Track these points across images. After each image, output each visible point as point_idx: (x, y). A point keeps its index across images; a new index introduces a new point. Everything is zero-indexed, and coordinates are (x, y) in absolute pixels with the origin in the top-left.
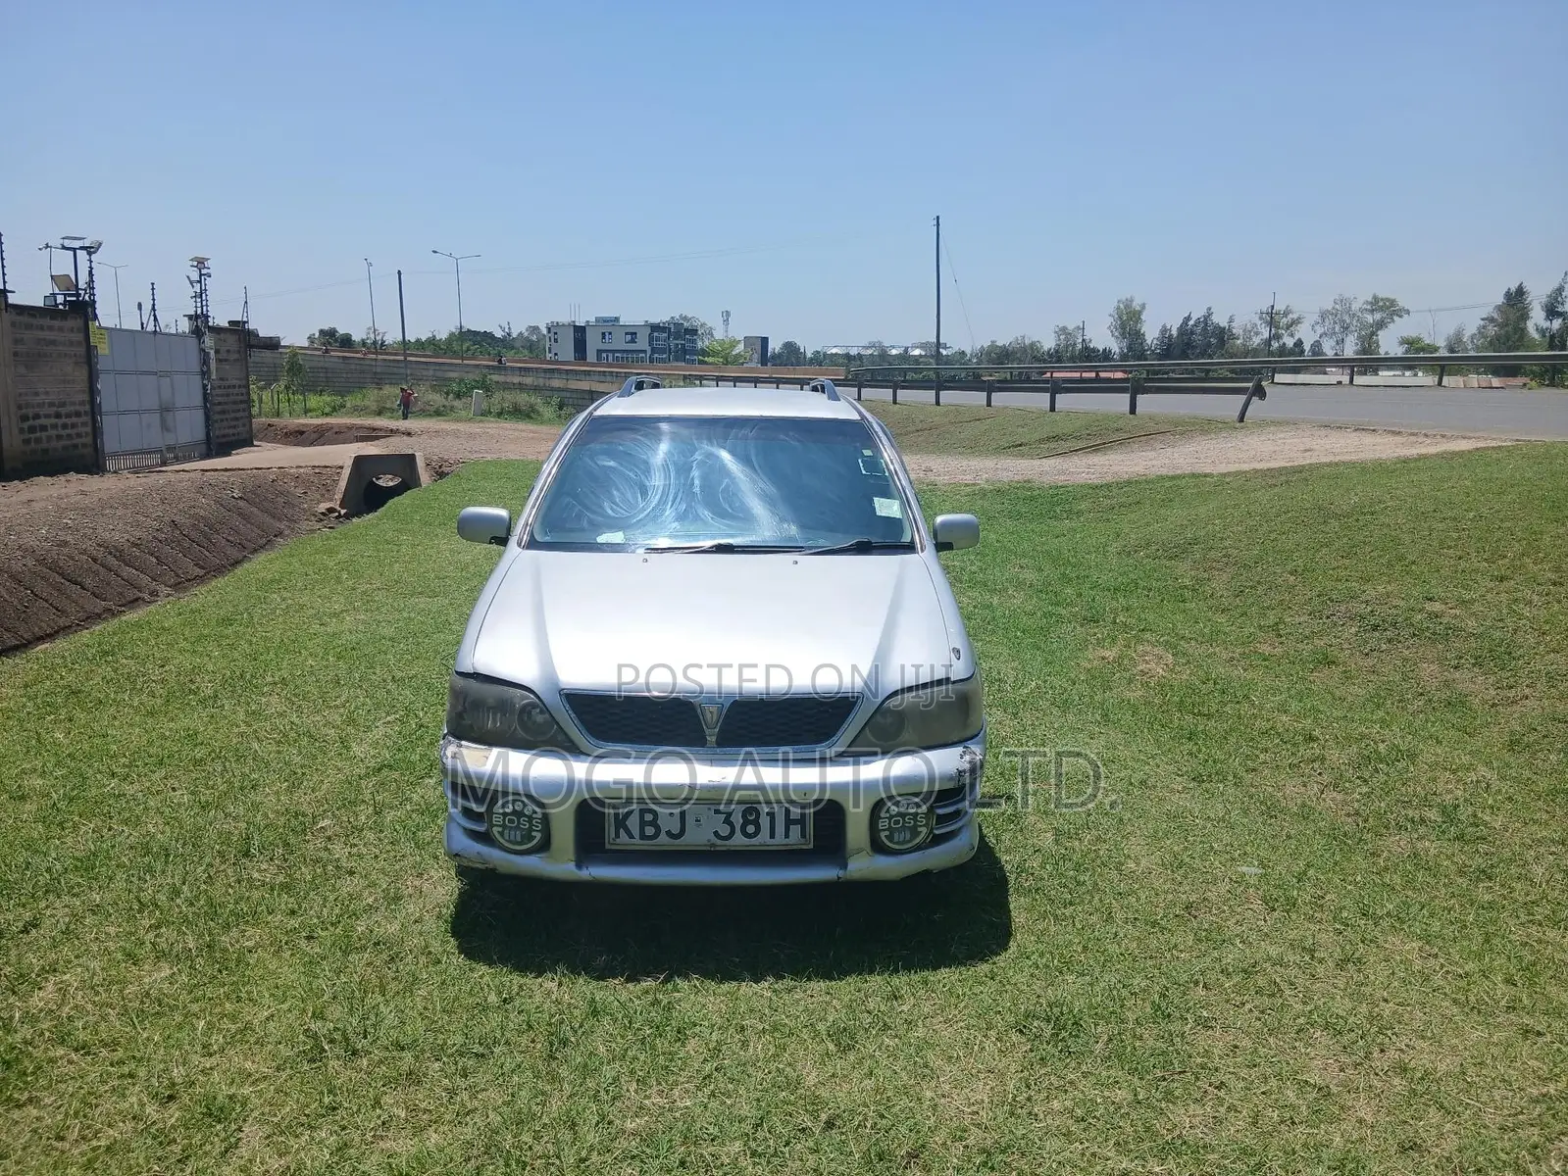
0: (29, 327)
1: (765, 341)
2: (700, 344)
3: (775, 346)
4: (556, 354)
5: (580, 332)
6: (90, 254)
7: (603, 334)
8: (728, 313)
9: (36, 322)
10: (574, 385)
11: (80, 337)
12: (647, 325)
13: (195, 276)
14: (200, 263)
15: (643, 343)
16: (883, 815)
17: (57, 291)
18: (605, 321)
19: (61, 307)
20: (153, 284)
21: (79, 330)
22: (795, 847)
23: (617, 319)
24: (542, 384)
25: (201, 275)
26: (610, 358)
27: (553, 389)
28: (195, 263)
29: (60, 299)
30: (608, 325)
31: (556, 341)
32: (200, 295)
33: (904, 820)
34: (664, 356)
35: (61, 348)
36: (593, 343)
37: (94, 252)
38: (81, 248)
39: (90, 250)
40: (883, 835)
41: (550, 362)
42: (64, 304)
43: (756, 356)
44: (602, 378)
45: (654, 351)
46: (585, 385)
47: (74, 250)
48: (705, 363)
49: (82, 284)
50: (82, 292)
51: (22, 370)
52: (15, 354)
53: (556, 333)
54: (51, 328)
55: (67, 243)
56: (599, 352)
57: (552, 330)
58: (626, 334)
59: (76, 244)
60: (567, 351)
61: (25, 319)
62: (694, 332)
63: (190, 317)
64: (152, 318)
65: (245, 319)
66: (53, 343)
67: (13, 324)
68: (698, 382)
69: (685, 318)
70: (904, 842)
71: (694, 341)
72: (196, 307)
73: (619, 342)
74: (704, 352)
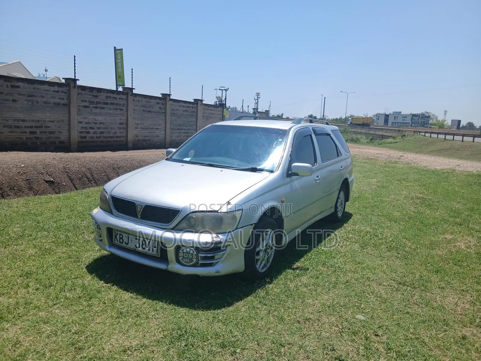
0: (208, 109)
1: (459, 122)
2: (431, 122)
3: (463, 123)
4: (378, 123)
5: (387, 116)
6: (226, 91)
7: (395, 117)
8: (446, 111)
9: (210, 108)
10: (377, 133)
11: (222, 113)
12: (411, 114)
13: (256, 98)
14: (258, 94)
15: (408, 120)
16: (181, 251)
17: (217, 101)
18: (396, 113)
19: (218, 105)
20: (243, 100)
21: (221, 111)
22: (155, 256)
23: (400, 112)
24: (367, 132)
25: (258, 97)
26: (396, 125)
27: (371, 134)
28: (257, 94)
29: (218, 103)
30: (397, 114)
31: (378, 119)
32: (257, 103)
33: (188, 255)
34: (416, 125)
35: (216, 115)
36: (391, 120)
37: (227, 91)
38: (224, 90)
39: (226, 90)
40: (180, 258)
41: (375, 126)
42: (219, 104)
43: (455, 127)
44: (387, 131)
45: (412, 123)
46: (381, 133)
47: (222, 90)
48: (431, 128)
49: (223, 99)
50: (223, 101)
51: (204, 120)
52: (203, 116)
53: (378, 117)
54: (213, 110)
55: (221, 88)
56: (393, 123)
57: (378, 116)
58: (403, 117)
59: (223, 89)
60: (381, 122)
61: (207, 107)
62: (429, 117)
63: (253, 109)
64: (242, 109)
65: (269, 110)
66: (213, 114)
67: (203, 109)
68: (419, 133)
69: (427, 113)
70: (187, 262)
71: (429, 121)
72: (255, 106)
73: (400, 120)
74: (431, 124)
